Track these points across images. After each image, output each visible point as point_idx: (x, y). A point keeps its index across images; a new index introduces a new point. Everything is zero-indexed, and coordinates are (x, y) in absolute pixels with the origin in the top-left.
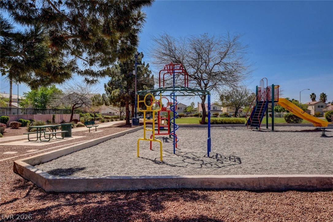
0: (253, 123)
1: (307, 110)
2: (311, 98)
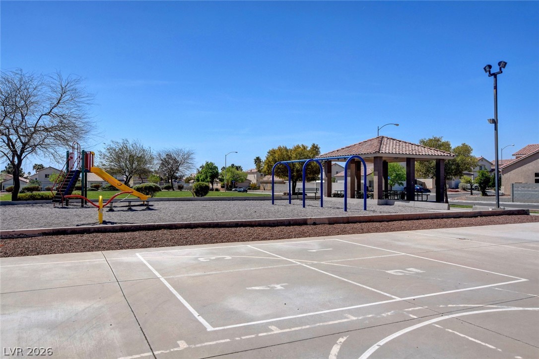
2: (255, 163)
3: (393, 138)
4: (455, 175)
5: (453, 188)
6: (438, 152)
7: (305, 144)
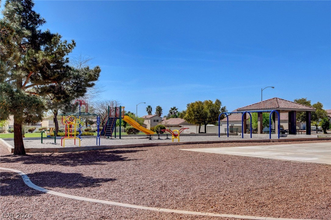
0: (106, 133)
1: (143, 124)
2: (147, 111)
3: (282, 99)
4: (314, 120)
5: (302, 130)
6: (308, 107)
7: (212, 100)
